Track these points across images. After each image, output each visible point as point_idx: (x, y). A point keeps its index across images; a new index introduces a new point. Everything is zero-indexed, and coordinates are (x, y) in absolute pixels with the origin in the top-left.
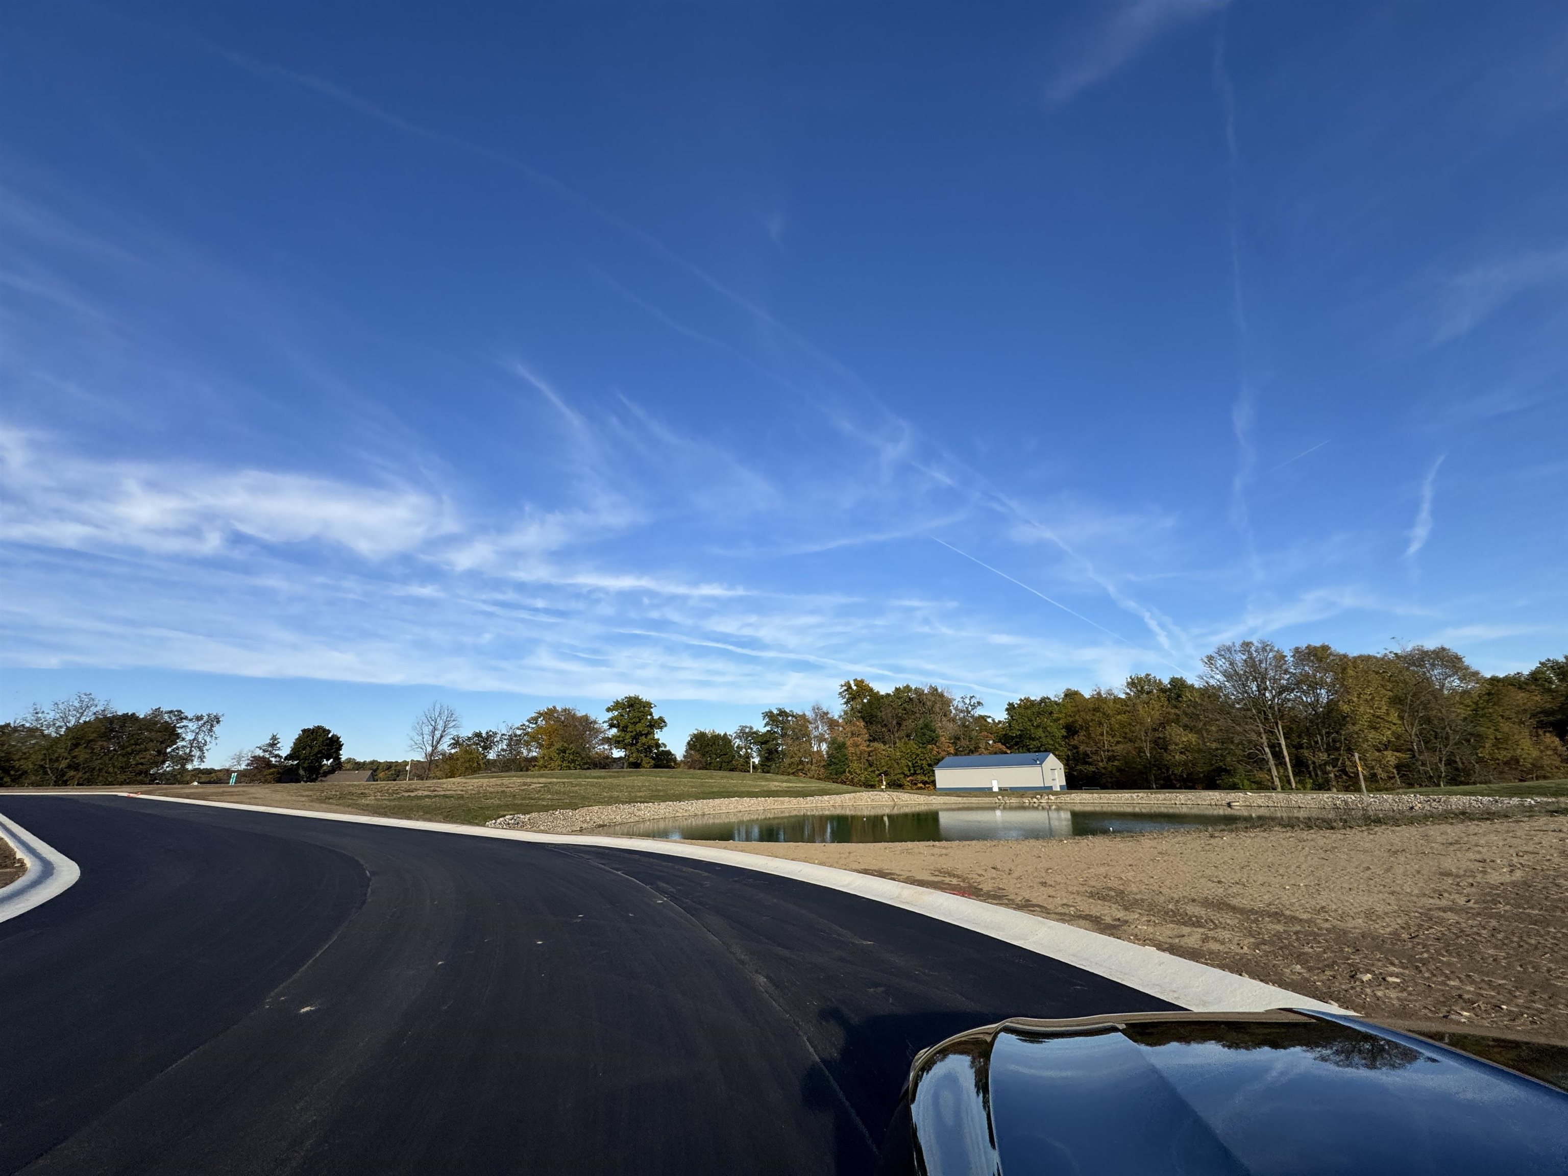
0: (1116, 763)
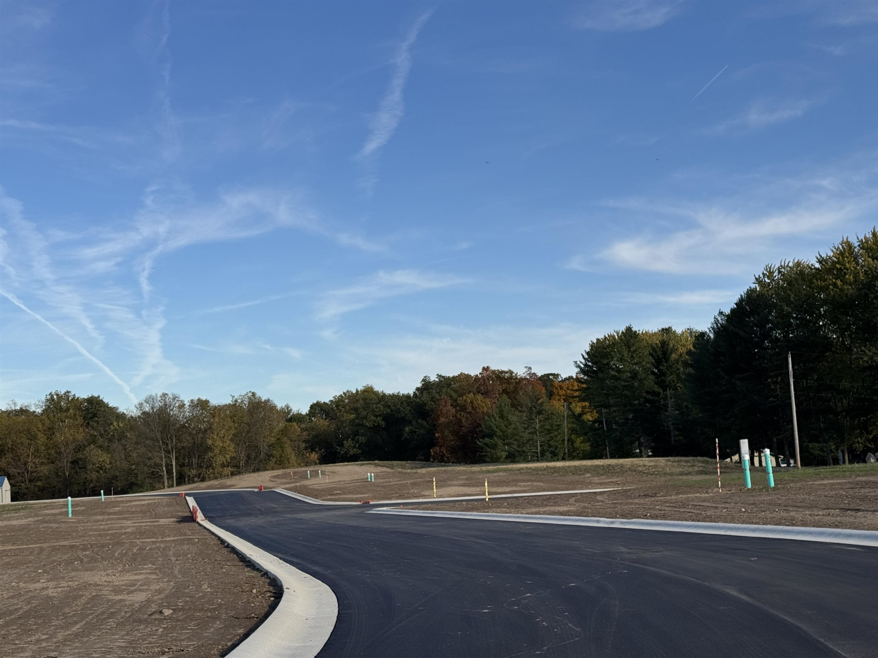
0: (39, 483)
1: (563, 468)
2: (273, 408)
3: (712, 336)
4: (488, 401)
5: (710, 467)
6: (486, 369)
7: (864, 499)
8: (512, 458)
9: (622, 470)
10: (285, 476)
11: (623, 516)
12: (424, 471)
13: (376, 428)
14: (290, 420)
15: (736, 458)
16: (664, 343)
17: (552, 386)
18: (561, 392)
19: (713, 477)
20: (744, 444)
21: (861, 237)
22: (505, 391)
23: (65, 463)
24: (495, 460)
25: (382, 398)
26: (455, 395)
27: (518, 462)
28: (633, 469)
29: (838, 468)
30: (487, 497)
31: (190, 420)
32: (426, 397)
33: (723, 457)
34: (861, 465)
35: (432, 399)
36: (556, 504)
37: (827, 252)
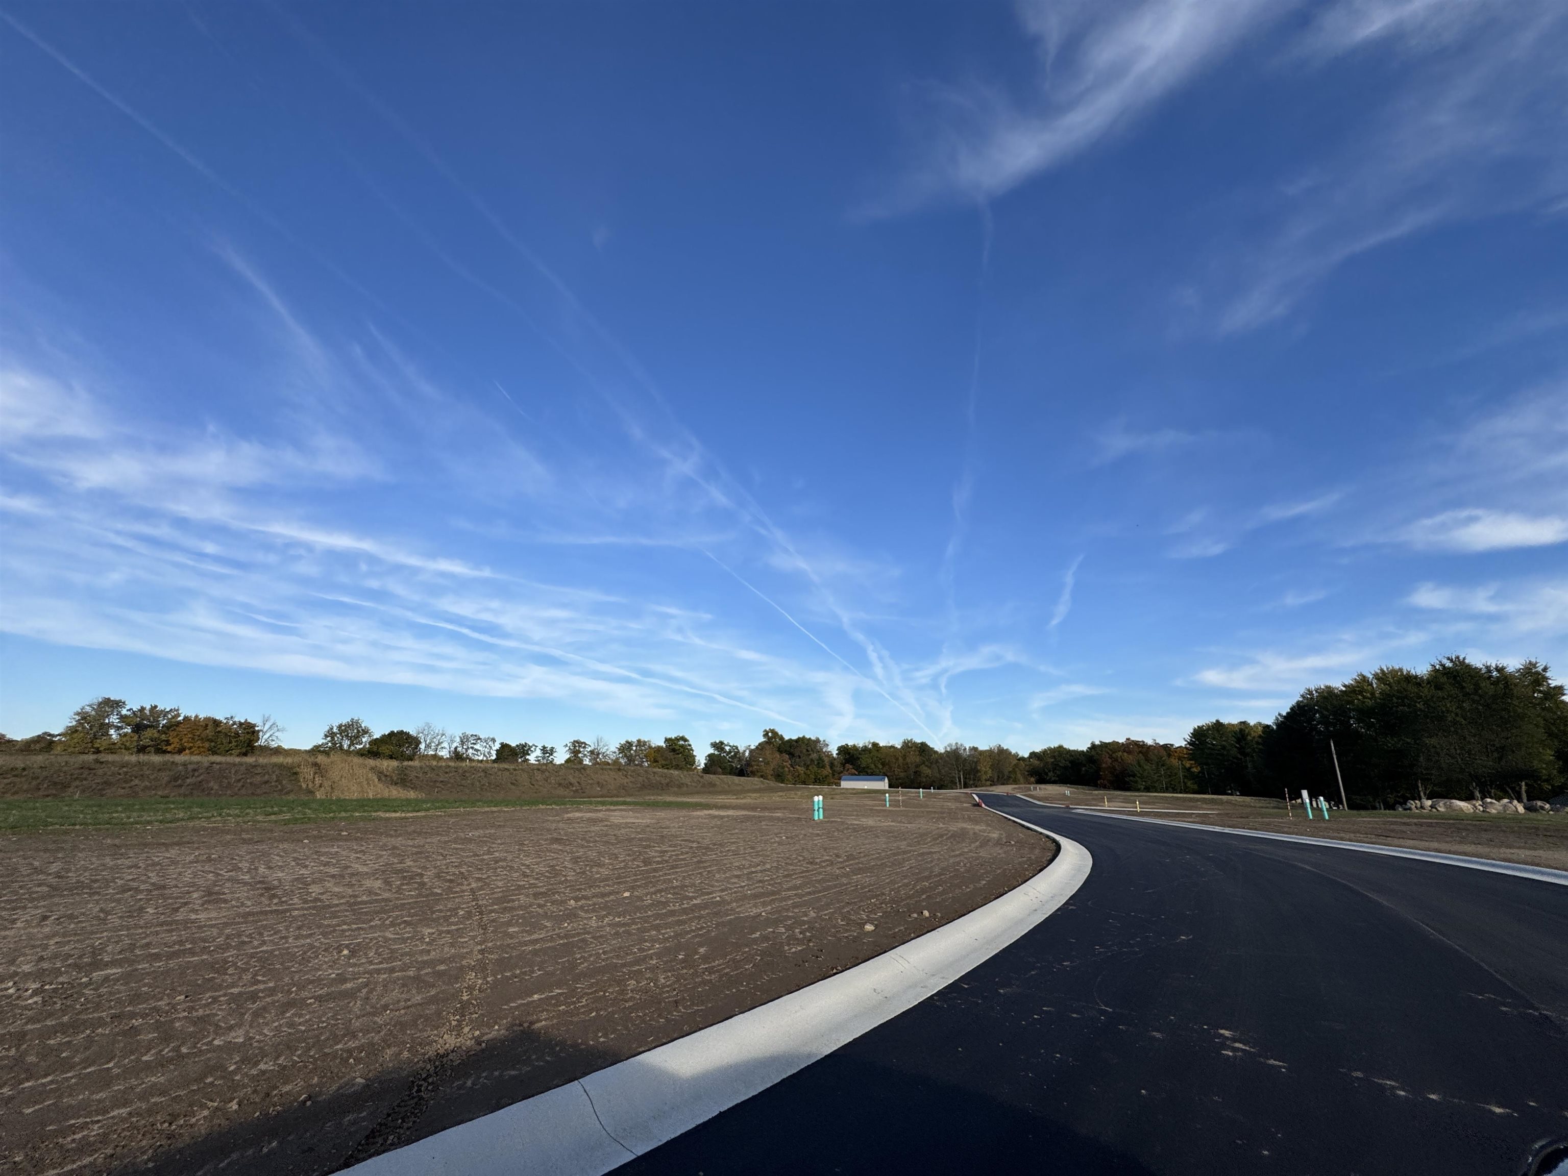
0: (901, 781)
1: (1183, 797)
2: (1010, 753)
3: (1275, 727)
4: (1130, 756)
5: (1281, 805)
6: (1128, 739)
7: (1393, 831)
8: (1148, 789)
9: (1221, 803)
10: (1019, 788)
11: (1229, 827)
12: (1096, 792)
13: (1065, 768)
14: (1019, 760)
15: (1299, 801)
16: (1241, 730)
17: (1170, 750)
18: (1176, 754)
19: (1285, 811)
20: (1305, 793)
21: (1373, 673)
22: (1140, 752)
23: (911, 772)
24: (1138, 790)
25: (1069, 752)
26: (1110, 753)
27: (1152, 792)
28: (1229, 802)
29: (1374, 812)
30: (1139, 810)
31: (969, 756)
32: (1093, 753)
33: (1291, 800)
34: (1392, 812)
35: (1097, 753)
36: (1184, 817)
37: (1349, 681)
